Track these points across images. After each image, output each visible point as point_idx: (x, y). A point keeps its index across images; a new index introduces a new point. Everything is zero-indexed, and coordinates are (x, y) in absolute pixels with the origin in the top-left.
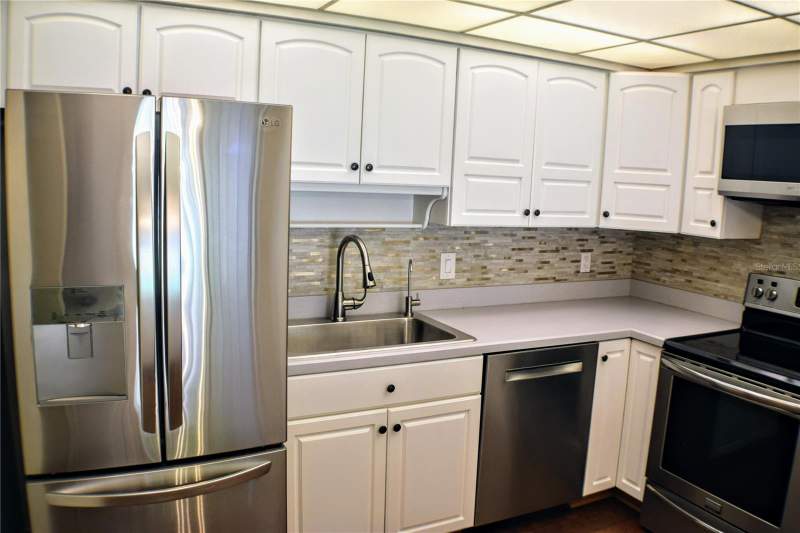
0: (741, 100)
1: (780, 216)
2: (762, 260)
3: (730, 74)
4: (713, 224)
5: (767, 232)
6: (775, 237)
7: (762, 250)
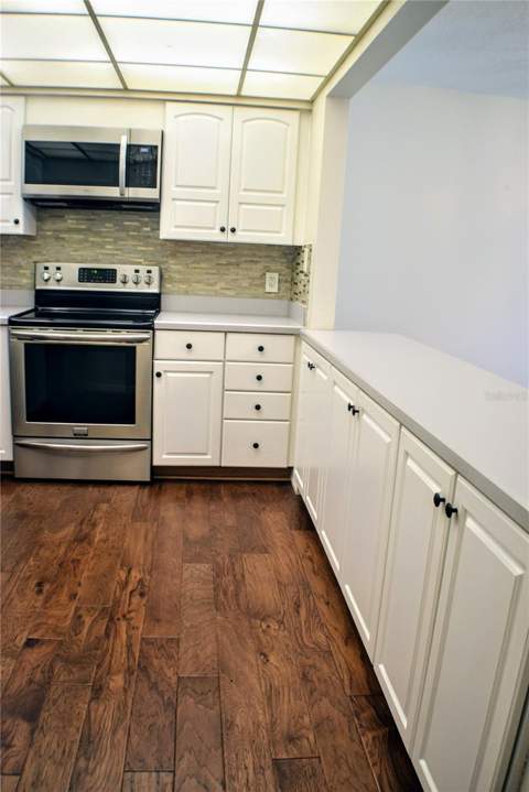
0: (31, 122)
1: (51, 217)
2: (39, 253)
3: (22, 99)
4: (17, 222)
5: (42, 230)
6: (49, 233)
7: (38, 245)
